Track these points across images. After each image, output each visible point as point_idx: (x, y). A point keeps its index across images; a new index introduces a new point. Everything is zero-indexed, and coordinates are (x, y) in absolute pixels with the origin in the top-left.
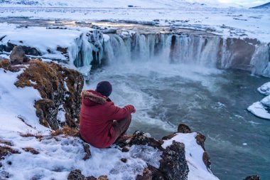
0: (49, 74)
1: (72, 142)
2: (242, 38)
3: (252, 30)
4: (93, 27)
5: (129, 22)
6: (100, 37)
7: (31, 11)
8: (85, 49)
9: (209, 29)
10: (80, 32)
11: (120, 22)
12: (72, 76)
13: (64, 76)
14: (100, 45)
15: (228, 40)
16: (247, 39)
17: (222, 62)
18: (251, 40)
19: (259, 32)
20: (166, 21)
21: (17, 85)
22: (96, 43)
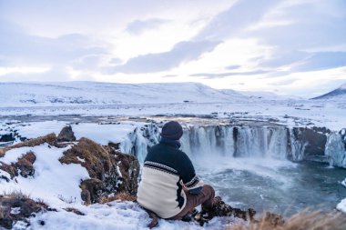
0: (100, 153)
1: (131, 207)
2: (309, 127)
3: (318, 118)
4: (148, 121)
5: (186, 116)
6: (155, 131)
7: (84, 109)
8: (139, 144)
9: (271, 120)
10: (135, 127)
11: (177, 116)
12: (126, 160)
13: (117, 160)
15: (295, 129)
16: (315, 128)
17: (294, 154)
18: (320, 129)
19: (326, 121)
20: (225, 113)
21: (62, 161)
22: (151, 138)
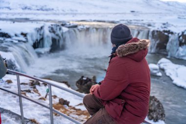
6: (60, 29)
8: (45, 36)
14: (60, 35)
15: (153, 32)
18: (166, 32)
22: (56, 33)
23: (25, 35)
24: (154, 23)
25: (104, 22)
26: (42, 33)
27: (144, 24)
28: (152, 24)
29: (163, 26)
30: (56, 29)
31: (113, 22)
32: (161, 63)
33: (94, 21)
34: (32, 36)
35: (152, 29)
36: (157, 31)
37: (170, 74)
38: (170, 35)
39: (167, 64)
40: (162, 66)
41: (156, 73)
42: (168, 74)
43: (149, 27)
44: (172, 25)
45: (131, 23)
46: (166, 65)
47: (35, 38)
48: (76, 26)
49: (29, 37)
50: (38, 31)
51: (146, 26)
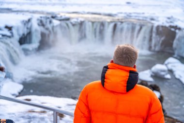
14: (50, 28)
23: (9, 28)
24: (158, 17)
25: (100, 14)
26: (29, 26)
27: (146, 18)
28: (155, 18)
29: (169, 21)
30: (46, 22)
31: (110, 15)
32: (168, 63)
33: (88, 13)
34: (18, 30)
35: (156, 24)
36: (162, 26)
37: (181, 77)
38: (177, 31)
39: (176, 65)
40: (170, 66)
41: (164, 75)
42: (177, 76)
43: (153, 22)
44: (179, 20)
45: (130, 16)
46: (174, 66)
47: (21, 33)
48: (68, 19)
49: (14, 31)
50: (25, 24)
51: (148, 20)
